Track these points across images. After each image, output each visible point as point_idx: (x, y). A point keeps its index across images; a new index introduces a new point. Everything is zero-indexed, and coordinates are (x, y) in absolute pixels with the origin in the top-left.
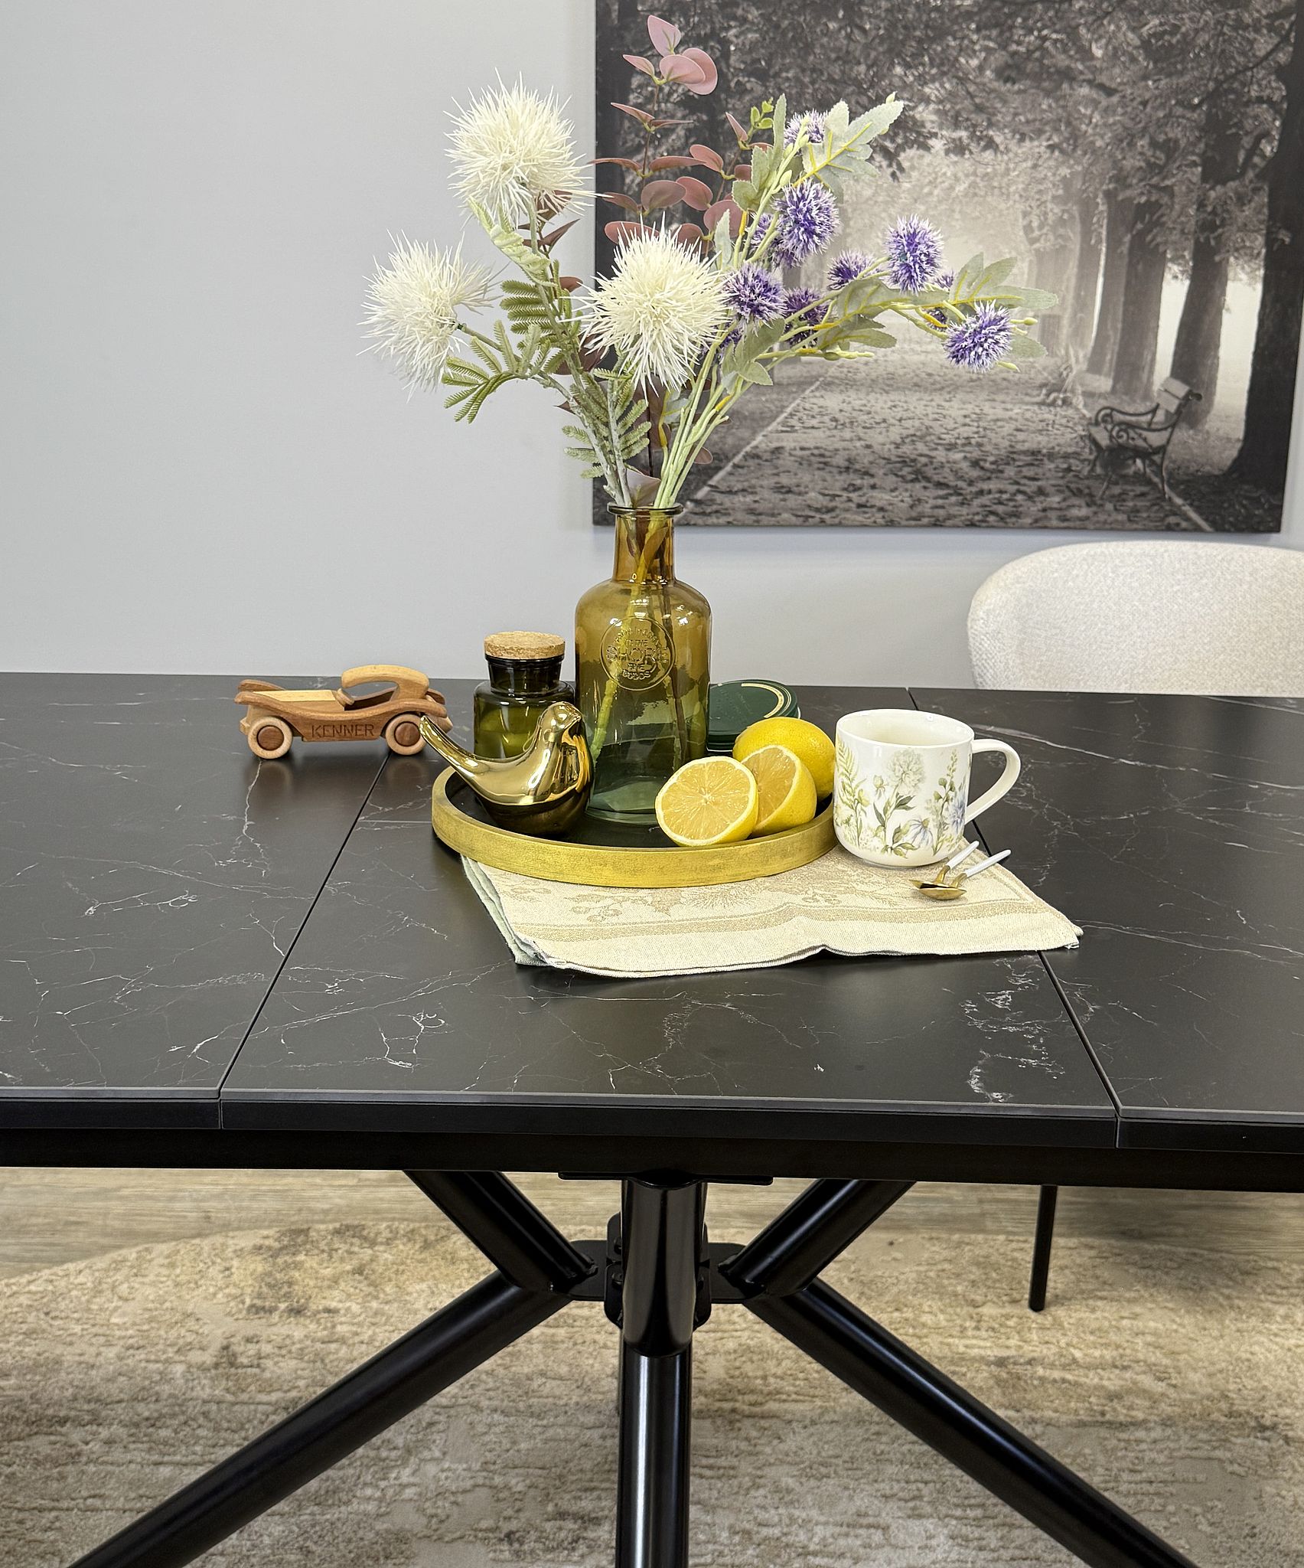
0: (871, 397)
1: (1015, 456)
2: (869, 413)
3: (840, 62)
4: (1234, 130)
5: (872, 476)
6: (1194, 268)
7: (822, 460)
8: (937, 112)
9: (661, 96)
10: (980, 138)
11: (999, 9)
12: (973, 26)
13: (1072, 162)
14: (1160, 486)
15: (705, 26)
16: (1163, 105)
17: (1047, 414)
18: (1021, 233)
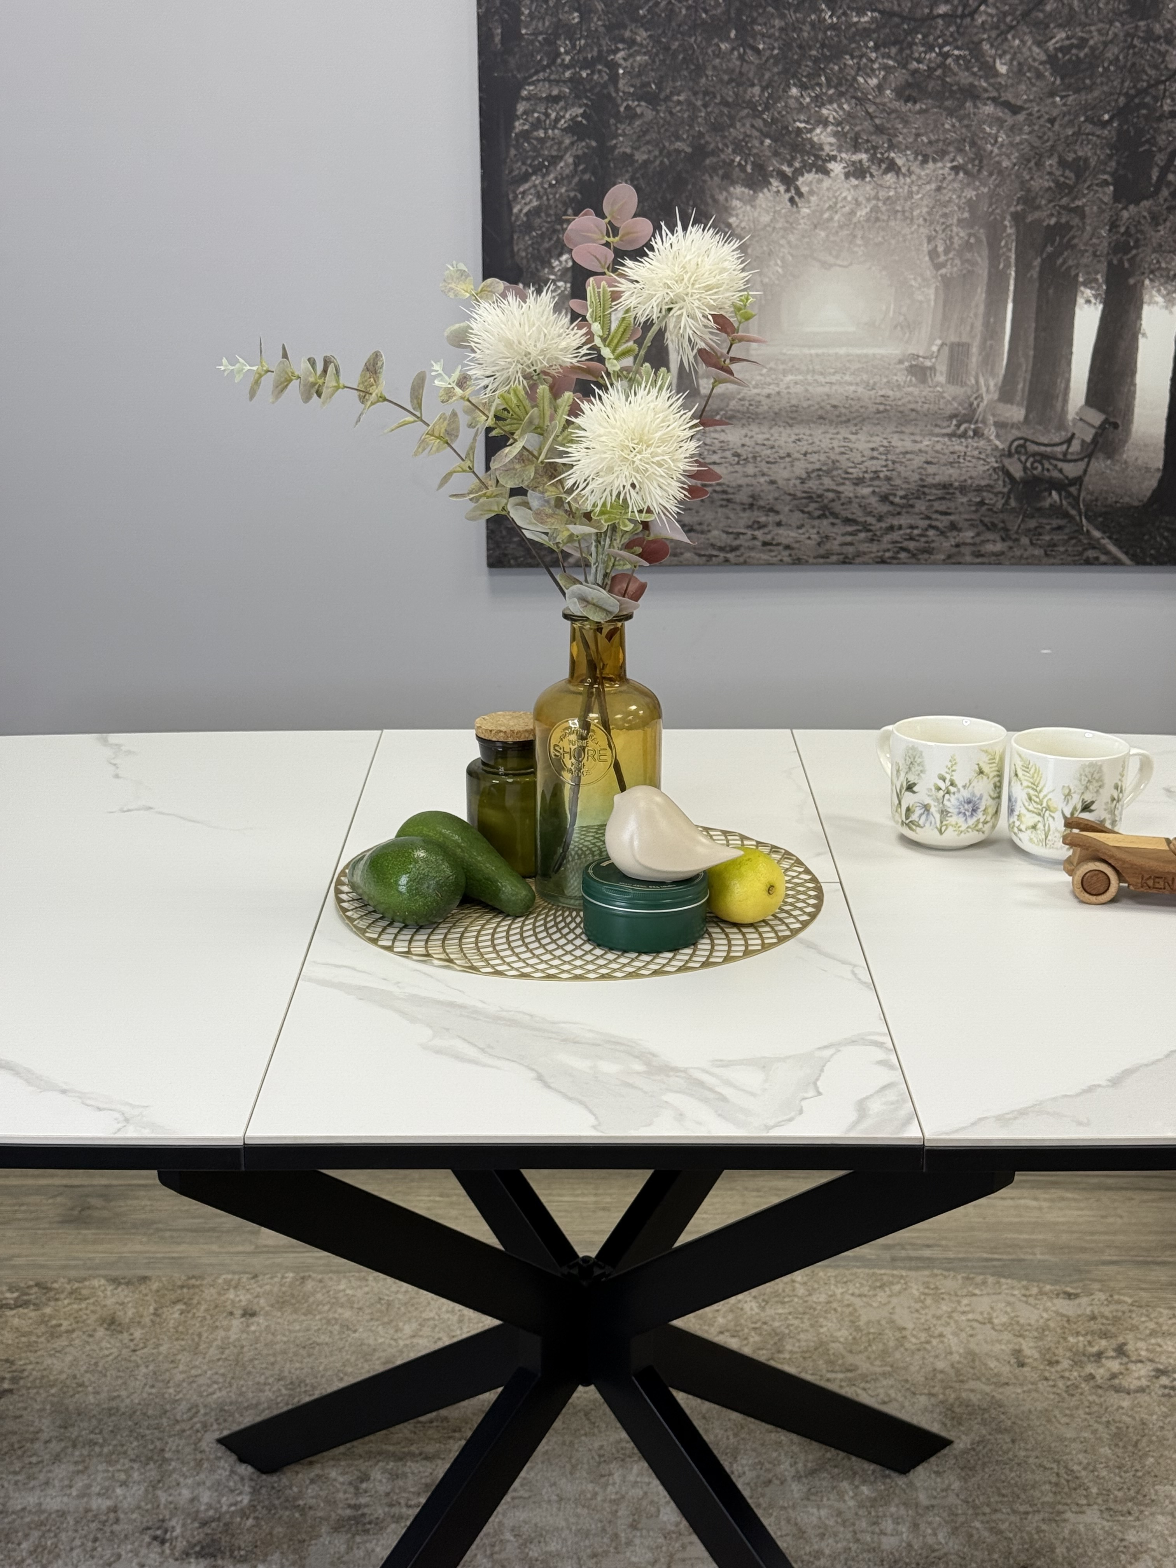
0: (775, 430)
1: (926, 490)
2: (772, 447)
3: (734, 84)
4: (1146, 147)
5: (777, 513)
6: (1107, 292)
7: (725, 496)
8: (835, 134)
9: (548, 122)
10: (881, 161)
11: (898, 26)
12: (871, 44)
13: (977, 183)
14: (1078, 518)
15: (592, 50)
16: (1071, 123)
17: (958, 446)
18: (927, 258)
